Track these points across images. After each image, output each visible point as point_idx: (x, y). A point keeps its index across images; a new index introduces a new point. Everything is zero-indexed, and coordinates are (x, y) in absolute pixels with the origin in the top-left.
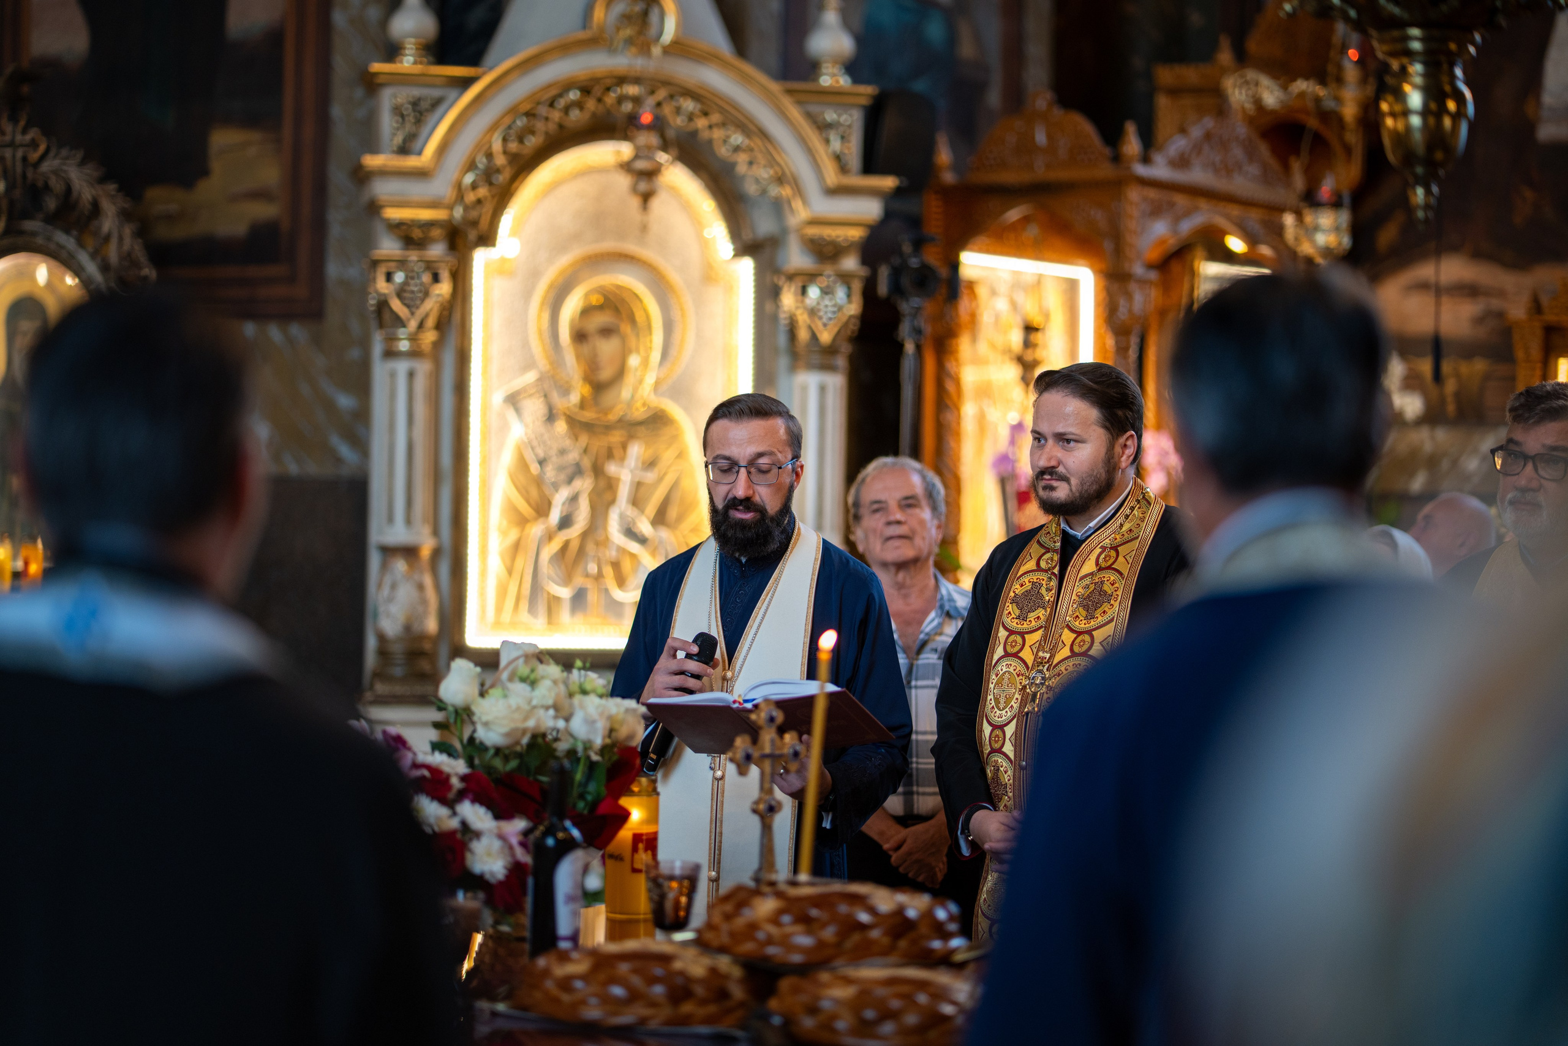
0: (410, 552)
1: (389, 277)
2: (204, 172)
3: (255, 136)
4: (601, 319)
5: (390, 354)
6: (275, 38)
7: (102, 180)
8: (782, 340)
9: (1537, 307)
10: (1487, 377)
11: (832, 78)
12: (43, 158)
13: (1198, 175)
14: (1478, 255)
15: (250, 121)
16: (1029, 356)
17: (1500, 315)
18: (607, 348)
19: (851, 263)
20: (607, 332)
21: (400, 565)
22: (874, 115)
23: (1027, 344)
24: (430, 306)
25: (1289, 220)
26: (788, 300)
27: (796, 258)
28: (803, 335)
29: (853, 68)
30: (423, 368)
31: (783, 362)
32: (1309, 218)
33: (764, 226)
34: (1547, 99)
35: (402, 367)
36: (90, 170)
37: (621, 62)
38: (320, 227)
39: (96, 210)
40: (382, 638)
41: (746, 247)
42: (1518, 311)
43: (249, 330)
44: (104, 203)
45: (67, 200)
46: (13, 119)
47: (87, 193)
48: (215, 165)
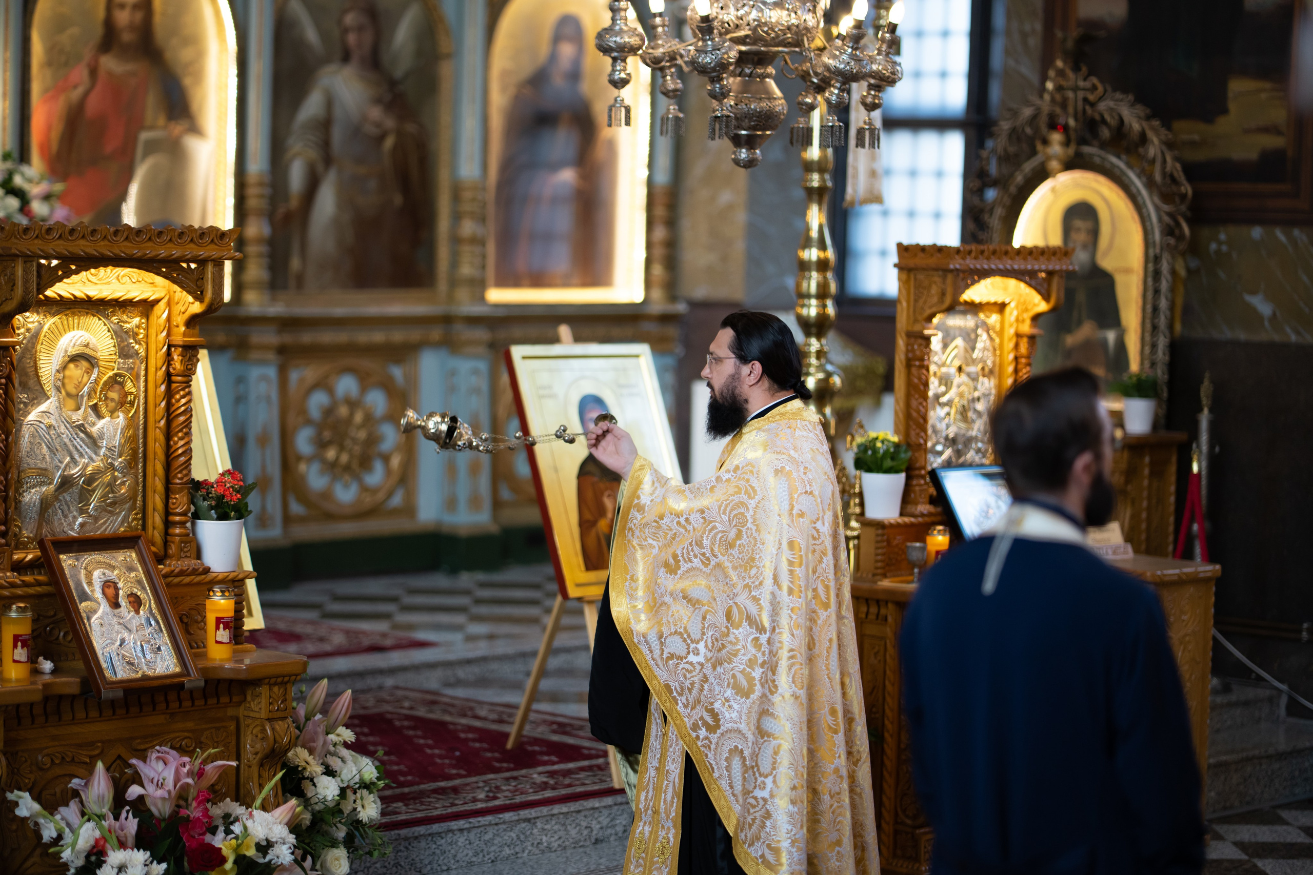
2: (1225, 111)
3: (1267, 85)
7: (1148, 118)
12: (1100, 99)
36: (1140, 110)
39: (1143, 139)
43: (1257, 232)
44: (1150, 135)
45: (1120, 131)
46: (1076, 69)
47: (1136, 126)
48: (1232, 106)
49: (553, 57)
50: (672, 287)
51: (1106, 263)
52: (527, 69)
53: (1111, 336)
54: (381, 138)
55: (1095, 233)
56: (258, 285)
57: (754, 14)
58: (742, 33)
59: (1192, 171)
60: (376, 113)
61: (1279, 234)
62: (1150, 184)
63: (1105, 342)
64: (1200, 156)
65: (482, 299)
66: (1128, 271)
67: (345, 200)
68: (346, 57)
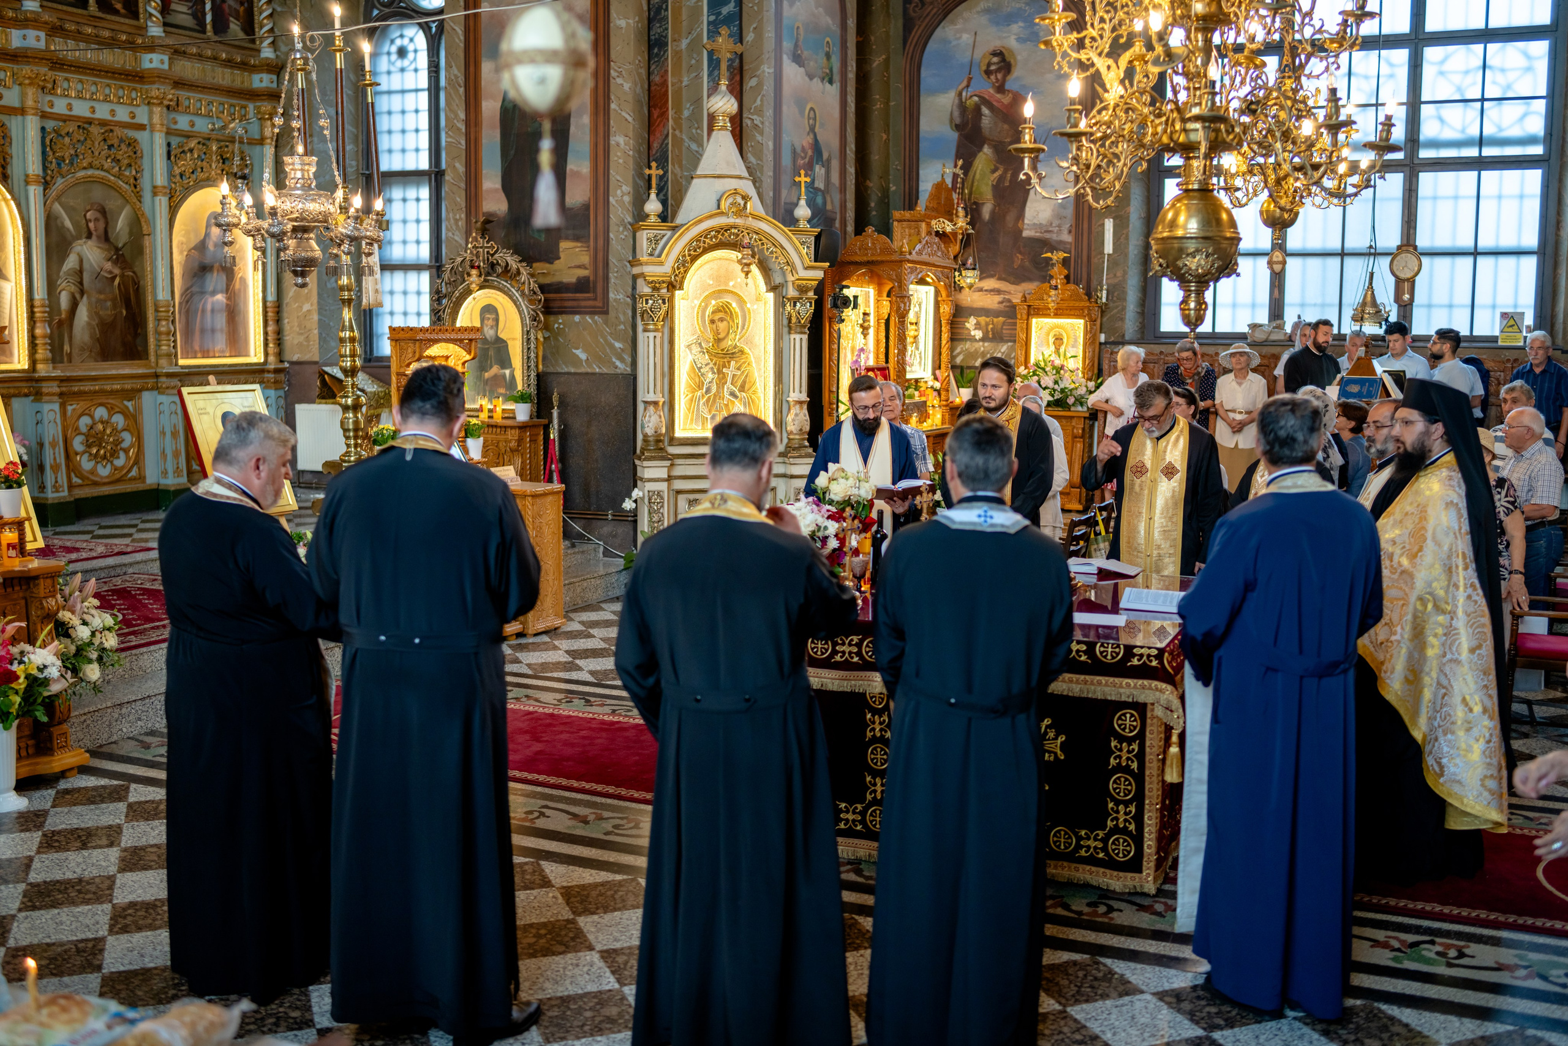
0: (656, 403)
1: (647, 301)
2: (559, 258)
3: (579, 244)
4: (721, 315)
5: (645, 330)
6: (586, 207)
7: (520, 261)
8: (785, 322)
9: (1025, 299)
10: (1004, 324)
11: (803, 224)
12: (496, 252)
13: (925, 257)
14: (1000, 279)
15: (577, 238)
16: (866, 324)
17: (1009, 301)
18: (722, 326)
19: (811, 294)
20: (721, 320)
21: (651, 408)
22: (818, 238)
23: (864, 321)
24: (663, 312)
25: (957, 274)
26: (788, 308)
27: (792, 292)
28: (794, 320)
29: (809, 221)
30: (659, 335)
31: (786, 330)
32: (964, 273)
33: (778, 279)
34: (1026, 221)
35: (651, 335)
36: (517, 258)
37: (731, 220)
38: (606, 279)
39: (518, 273)
40: (645, 436)
41: (773, 288)
42: (1016, 300)
43: (577, 318)
44: (522, 270)
45: (507, 269)
46: (483, 237)
47: (515, 266)
48: (562, 255)
49: (207, 235)
50: (280, 355)
51: (502, 336)
52: (194, 242)
53: (507, 372)
54: (114, 278)
55: (497, 320)
56: (45, 361)
57: (301, 206)
58: (294, 216)
59: (543, 288)
60: (108, 266)
61: (588, 318)
62: (523, 294)
63: (504, 376)
64: (547, 280)
65: (176, 364)
66: (514, 339)
67: (93, 313)
68: (89, 236)
